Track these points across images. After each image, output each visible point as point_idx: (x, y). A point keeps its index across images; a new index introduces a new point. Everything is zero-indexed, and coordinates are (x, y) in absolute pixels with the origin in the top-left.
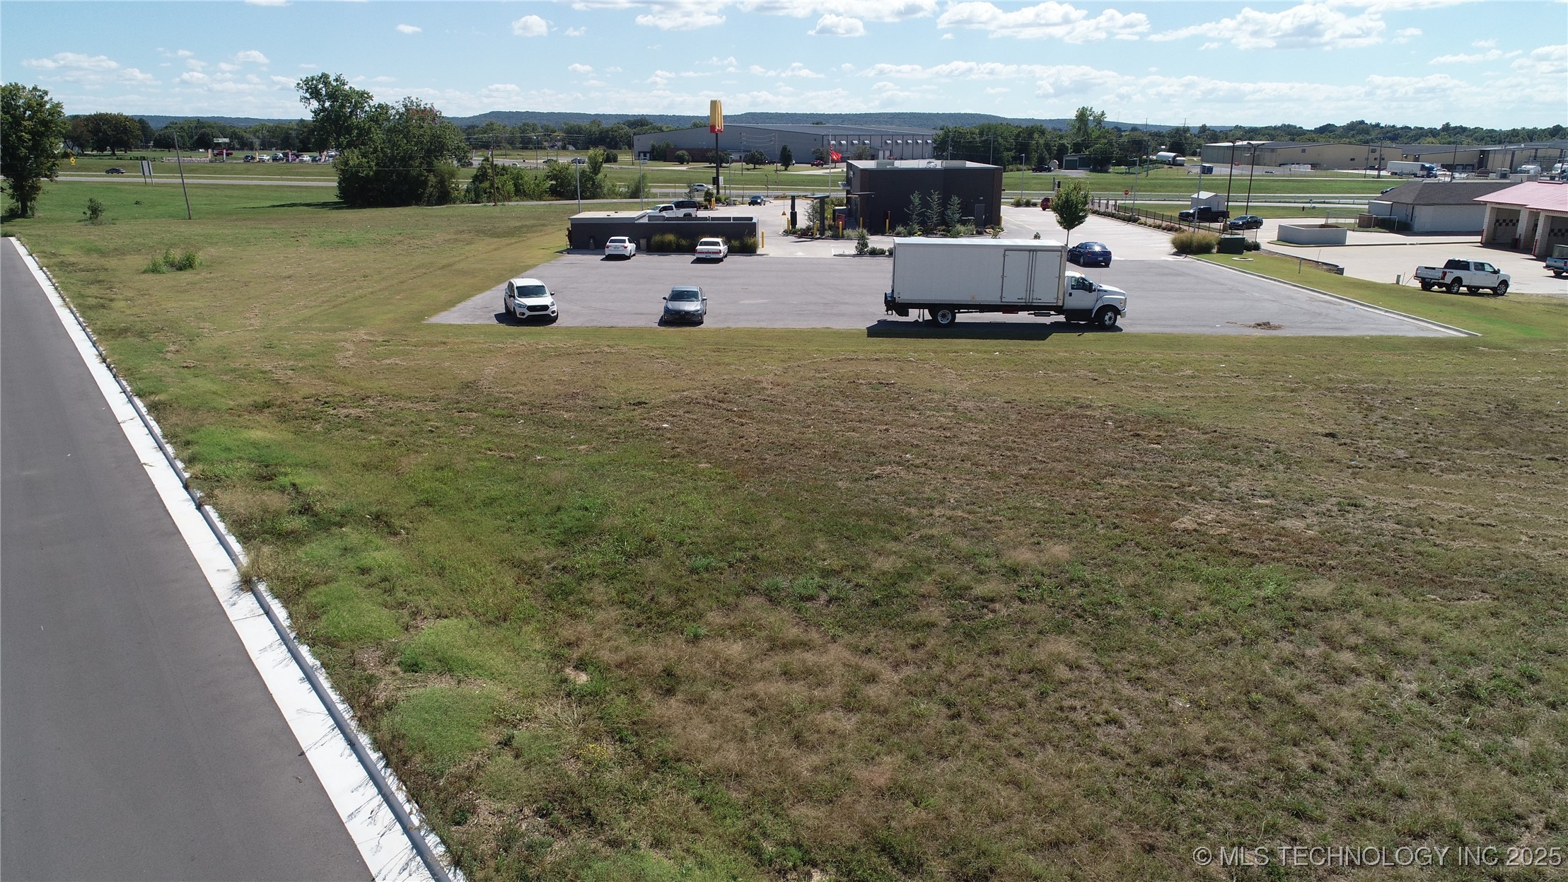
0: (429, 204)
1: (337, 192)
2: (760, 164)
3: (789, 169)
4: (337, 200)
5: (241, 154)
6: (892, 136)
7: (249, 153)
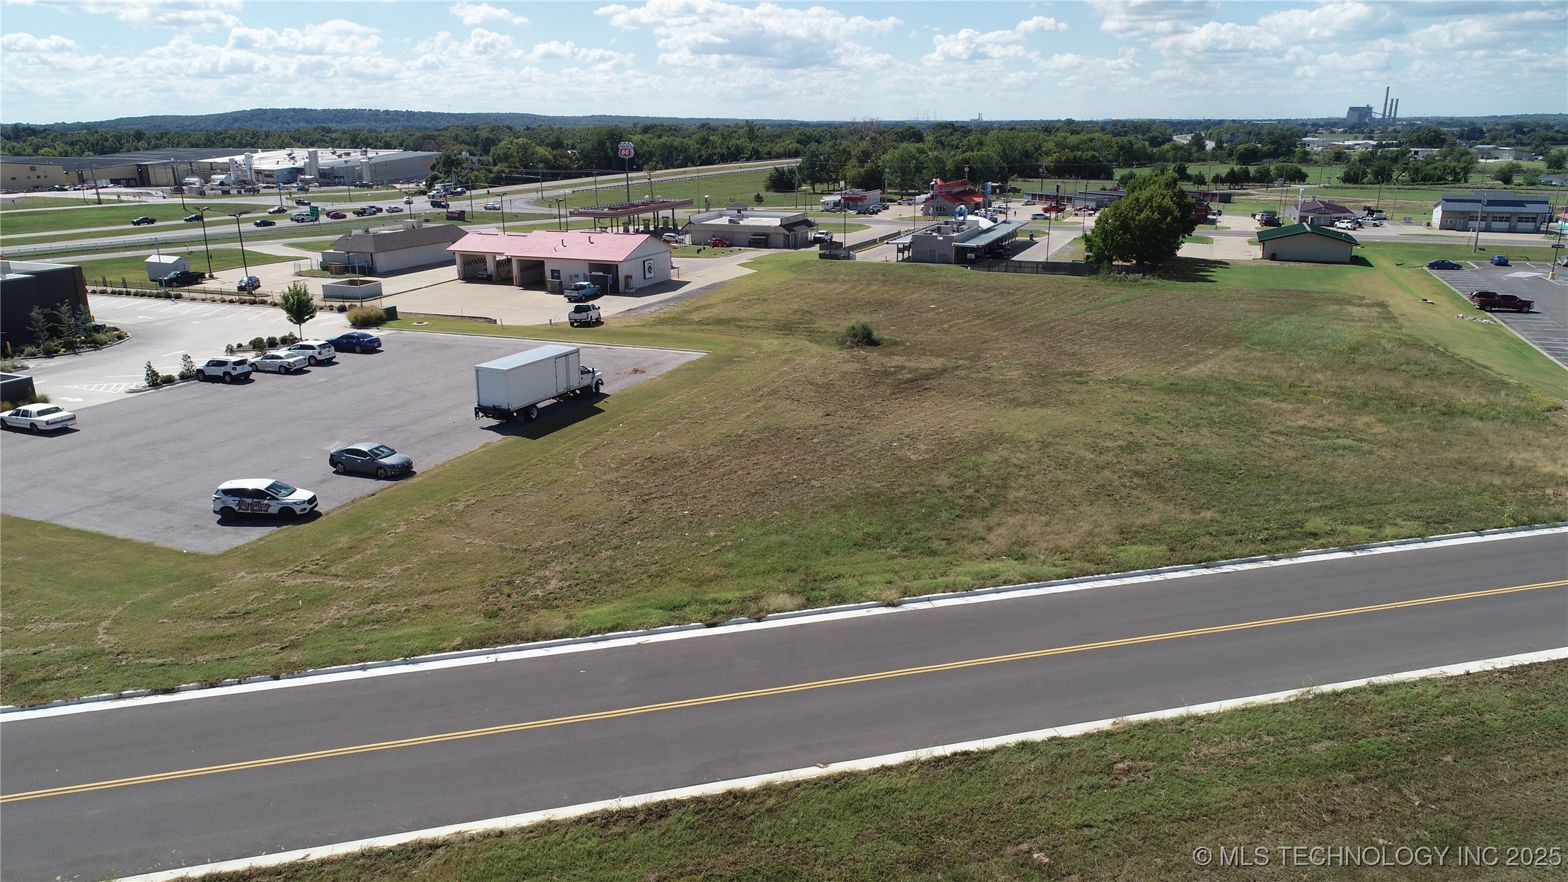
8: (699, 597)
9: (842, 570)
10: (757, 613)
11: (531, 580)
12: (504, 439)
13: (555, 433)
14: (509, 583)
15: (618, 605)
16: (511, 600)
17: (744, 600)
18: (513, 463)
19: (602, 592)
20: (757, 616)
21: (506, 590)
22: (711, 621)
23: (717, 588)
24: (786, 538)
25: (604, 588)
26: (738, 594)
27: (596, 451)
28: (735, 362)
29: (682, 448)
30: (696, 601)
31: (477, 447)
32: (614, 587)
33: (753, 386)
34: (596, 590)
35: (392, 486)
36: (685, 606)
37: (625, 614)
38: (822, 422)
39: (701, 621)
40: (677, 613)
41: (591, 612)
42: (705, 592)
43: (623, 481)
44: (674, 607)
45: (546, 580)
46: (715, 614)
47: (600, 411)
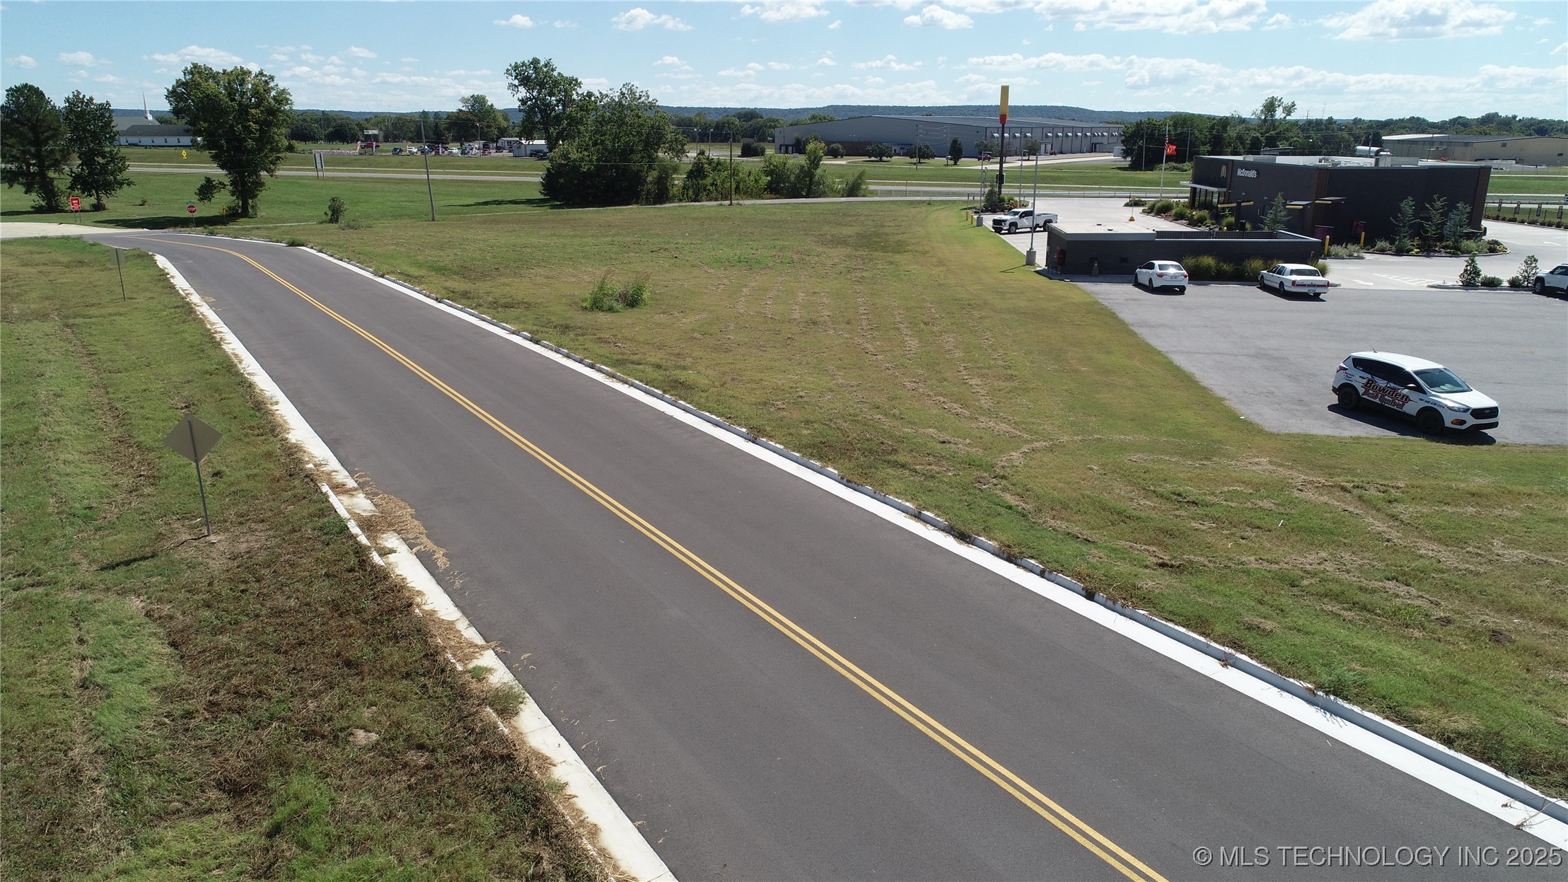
0: (648, 202)
1: (541, 188)
2: (925, 158)
3: (958, 163)
4: (542, 197)
5: (389, 146)
6: (1053, 128)
7: (397, 145)
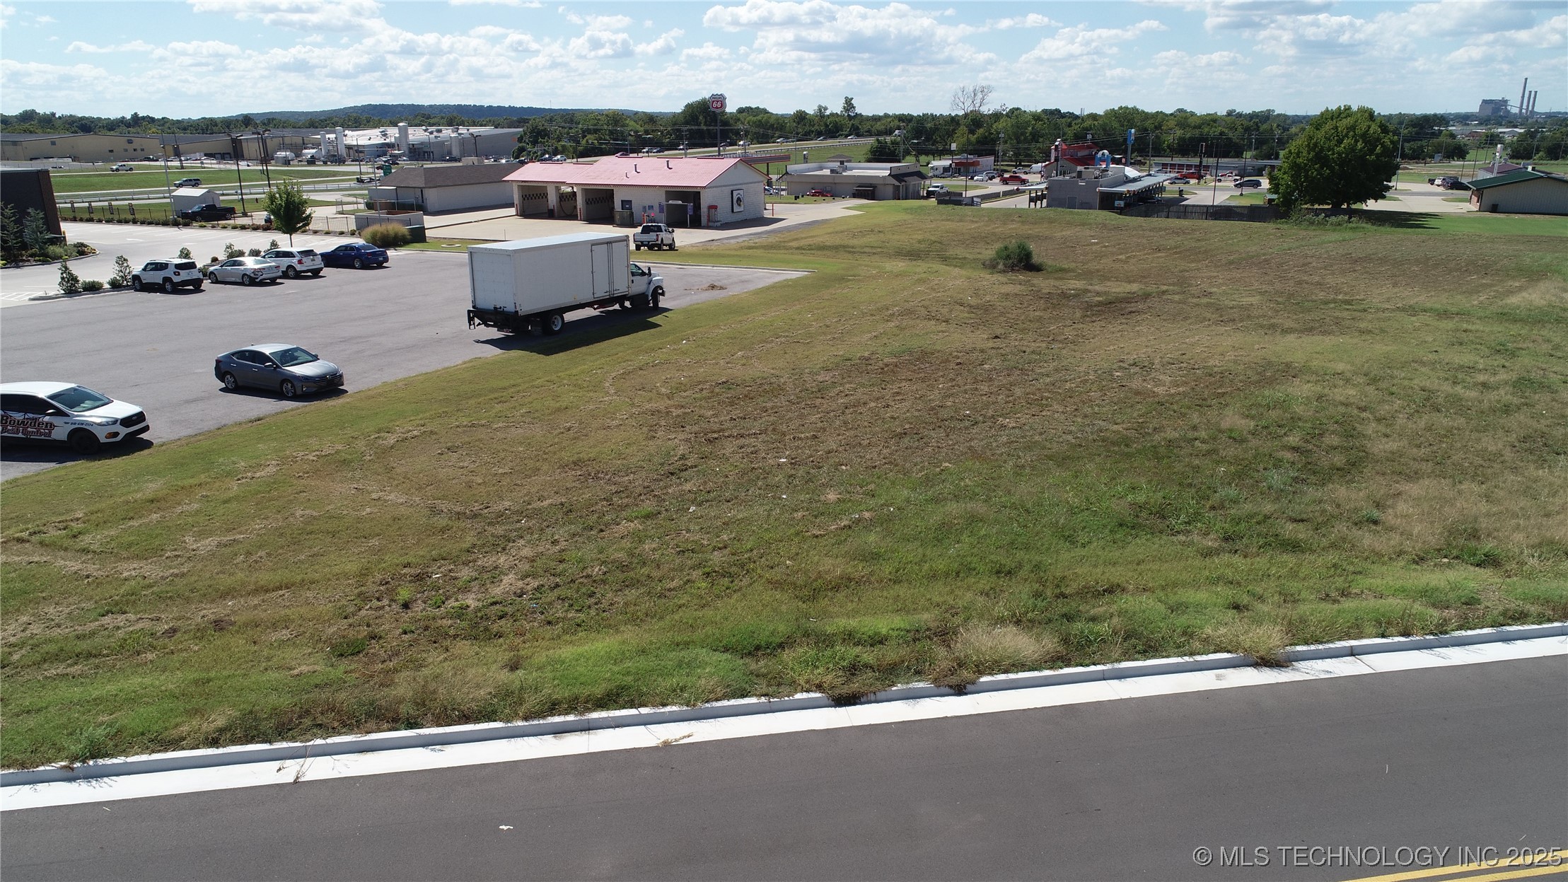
8: (813, 624)
9: (1115, 575)
10: (953, 672)
11: (465, 573)
12: (504, 353)
13: (584, 349)
14: (419, 578)
15: (631, 636)
16: (407, 616)
17: (916, 635)
18: (506, 383)
19: (605, 604)
20: (954, 680)
21: (404, 594)
22: (845, 690)
23: (850, 606)
24: (979, 507)
25: (609, 595)
26: (899, 621)
27: (640, 372)
28: (850, 280)
29: (777, 373)
30: (806, 634)
31: (460, 362)
32: (632, 594)
33: (879, 305)
34: (593, 600)
35: (298, 408)
36: (781, 646)
37: (642, 663)
38: (991, 344)
39: (819, 687)
40: (762, 665)
41: (567, 652)
42: (825, 614)
43: (675, 412)
44: (758, 648)
45: (495, 574)
46: (853, 669)
47: (656, 326)
